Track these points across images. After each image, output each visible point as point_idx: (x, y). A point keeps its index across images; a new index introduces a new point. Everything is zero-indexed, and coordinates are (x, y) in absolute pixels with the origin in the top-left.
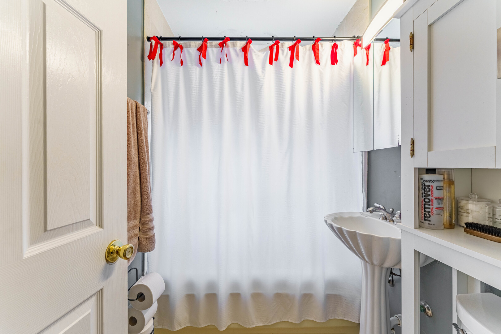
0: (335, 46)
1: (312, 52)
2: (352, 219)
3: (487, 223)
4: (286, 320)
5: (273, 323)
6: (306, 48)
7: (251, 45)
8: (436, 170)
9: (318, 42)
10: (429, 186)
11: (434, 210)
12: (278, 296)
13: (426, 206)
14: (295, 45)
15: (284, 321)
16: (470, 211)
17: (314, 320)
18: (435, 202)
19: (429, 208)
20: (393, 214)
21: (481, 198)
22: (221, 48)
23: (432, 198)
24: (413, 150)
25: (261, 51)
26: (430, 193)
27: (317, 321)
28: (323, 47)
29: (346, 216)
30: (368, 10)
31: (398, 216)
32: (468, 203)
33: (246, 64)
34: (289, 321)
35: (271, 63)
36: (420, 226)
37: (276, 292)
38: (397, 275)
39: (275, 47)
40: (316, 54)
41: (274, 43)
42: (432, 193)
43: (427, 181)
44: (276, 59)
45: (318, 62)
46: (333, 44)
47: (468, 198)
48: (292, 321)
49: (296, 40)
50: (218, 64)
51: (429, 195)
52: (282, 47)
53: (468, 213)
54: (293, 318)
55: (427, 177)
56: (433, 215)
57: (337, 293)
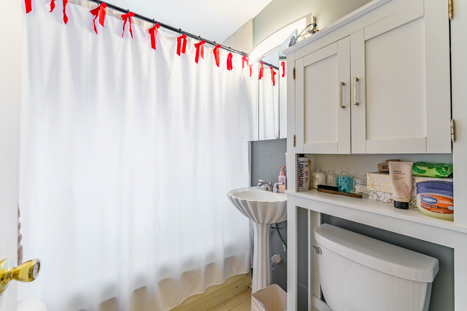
0: (230, 56)
1: (214, 54)
2: (244, 193)
3: (324, 184)
4: (193, 295)
5: (180, 303)
6: (208, 50)
7: (158, 29)
8: (305, 155)
9: (218, 48)
10: (302, 165)
11: (305, 179)
12: (186, 275)
13: (301, 177)
14: (200, 44)
15: (190, 296)
16: (317, 179)
17: (216, 284)
18: (305, 174)
19: (302, 179)
20: (272, 186)
21: (321, 171)
22: (123, 21)
23: (304, 172)
24: (295, 142)
25: (168, 38)
26: (302, 169)
27: (218, 284)
28: (222, 53)
29: (240, 191)
30: (251, 36)
31: (276, 187)
32: (316, 174)
33: (154, 46)
34: (196, 294)
35: (178, 53)
36: (298, 190)
37: (183, 271)
38: (274, 228)
39: (182, 40)
40: (217, 58)
41: (181, 36)
42: (304, 169)
43: (301, 162)
44: (184, 52)
45: (218, 64)
46: (229, 53)
47: (315, 171)
48: (198, 293)
49: (201, 40)
50: (120, 38)
51: (302, 171)
52: (189, 42)
53: (316, 180)
54: (199, 290)
55: (301, 159)
56: (304, 183)
57: (232, 255)
